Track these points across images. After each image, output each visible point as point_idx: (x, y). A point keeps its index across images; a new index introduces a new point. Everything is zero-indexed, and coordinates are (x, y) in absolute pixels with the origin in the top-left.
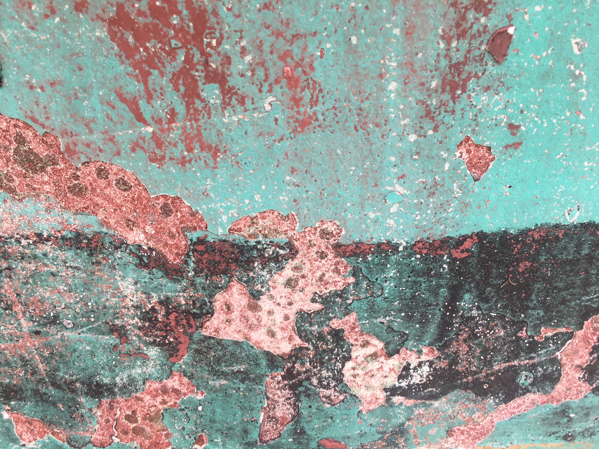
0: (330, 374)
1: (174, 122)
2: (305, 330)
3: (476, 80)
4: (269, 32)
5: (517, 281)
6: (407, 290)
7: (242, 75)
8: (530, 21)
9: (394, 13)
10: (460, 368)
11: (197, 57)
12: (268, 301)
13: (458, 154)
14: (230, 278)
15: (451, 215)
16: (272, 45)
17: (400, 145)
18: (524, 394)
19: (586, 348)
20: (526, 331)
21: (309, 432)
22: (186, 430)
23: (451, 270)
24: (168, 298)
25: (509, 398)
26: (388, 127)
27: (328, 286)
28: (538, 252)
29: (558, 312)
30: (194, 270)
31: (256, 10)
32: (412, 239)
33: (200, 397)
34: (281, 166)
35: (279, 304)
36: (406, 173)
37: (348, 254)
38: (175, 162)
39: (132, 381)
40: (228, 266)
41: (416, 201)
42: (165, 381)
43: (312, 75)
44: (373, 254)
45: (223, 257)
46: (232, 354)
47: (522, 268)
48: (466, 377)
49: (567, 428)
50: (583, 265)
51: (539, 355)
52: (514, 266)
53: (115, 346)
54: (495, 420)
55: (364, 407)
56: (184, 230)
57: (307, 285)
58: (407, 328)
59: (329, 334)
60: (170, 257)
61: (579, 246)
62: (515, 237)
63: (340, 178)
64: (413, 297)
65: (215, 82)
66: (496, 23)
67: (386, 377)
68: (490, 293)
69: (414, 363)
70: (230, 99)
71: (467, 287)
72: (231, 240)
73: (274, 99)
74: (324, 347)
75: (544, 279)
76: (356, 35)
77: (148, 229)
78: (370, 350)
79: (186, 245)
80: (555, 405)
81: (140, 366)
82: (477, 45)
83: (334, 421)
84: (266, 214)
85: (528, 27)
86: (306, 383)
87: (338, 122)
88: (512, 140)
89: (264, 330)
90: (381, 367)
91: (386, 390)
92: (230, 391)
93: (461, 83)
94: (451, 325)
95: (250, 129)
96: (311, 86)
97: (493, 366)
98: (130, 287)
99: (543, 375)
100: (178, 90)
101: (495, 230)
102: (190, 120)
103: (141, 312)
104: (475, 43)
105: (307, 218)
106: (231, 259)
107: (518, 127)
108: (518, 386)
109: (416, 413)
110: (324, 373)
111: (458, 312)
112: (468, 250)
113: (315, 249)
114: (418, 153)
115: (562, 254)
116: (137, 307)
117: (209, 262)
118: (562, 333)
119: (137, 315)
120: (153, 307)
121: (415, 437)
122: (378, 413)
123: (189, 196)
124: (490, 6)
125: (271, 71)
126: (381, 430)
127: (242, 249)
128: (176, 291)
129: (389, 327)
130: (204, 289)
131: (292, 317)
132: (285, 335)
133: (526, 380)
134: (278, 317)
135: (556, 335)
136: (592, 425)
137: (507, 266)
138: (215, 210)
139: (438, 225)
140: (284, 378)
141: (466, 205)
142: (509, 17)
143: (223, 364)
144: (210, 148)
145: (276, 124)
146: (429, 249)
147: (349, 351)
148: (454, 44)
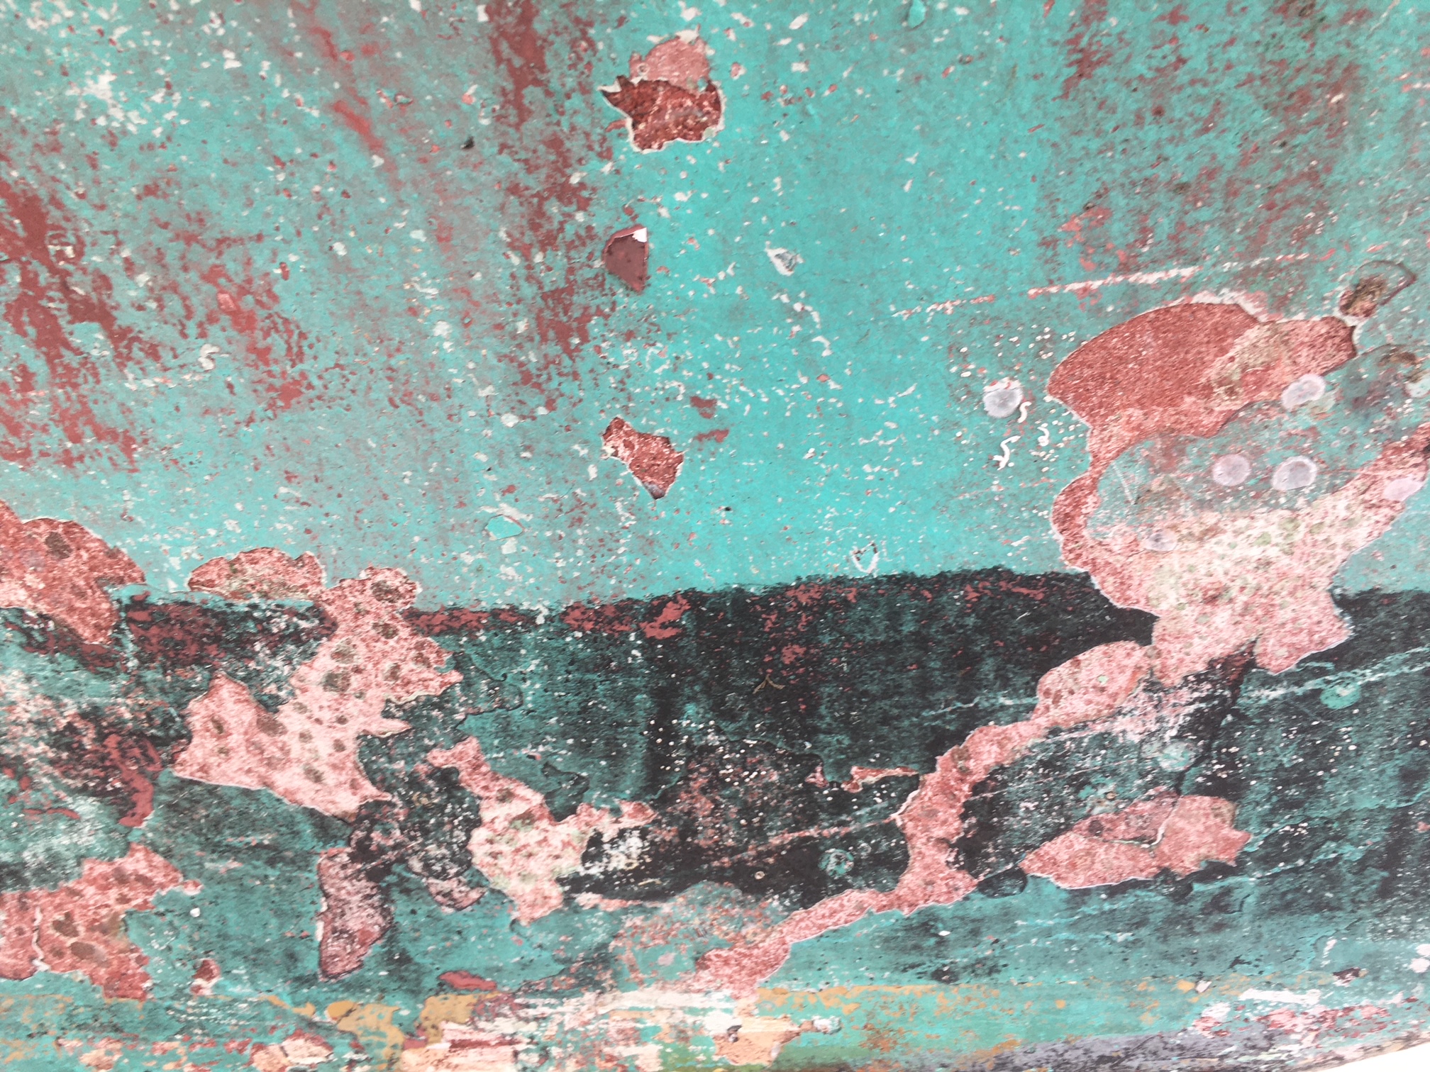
0: (444, 851)
1: (32, 389)
2: (379, 770)
3: (602, 321)
4: (169, 234)
5: (783, 680)
6: (570, 697)
7: (141, 308)
8: (673, 219)
9: (401, 204)
10: (701, 841)
11: (44, 277)
12: (296, 715)
13: (610, 451)
14: (213, 670)
15: (624, 559)
16: (183, 257)
17: (490, 433)
18: (839, 891)
19: (952, 807)
20: (822, 773)
21: (418, 959)
22: (175, 951)
23: (650, 660)
24: (96, 708)
25: (809, 898)
26: (456, 401)
27: (411, 688)
28: (813, 629)
29: (877, 738)
30: (137, 656)
31: (132, 198)
32: (559, 603)
33: (191, 891)
34: (262, 468)
35: (318, 721)
36: (515, 482)
37: (437, 629)
38: (51, 459)
39: (55, 859)
40: (202, 650)
41: (548, 534)
42: (118, 860)
43: (276, 308)
44: (487, 629)
45: (190, 633)
46: (241, 814)
47: (788, 655)
48: (719, 858)
49: (937, 956)
50: (909, 652)
51: (857, 819)
52: (771, 654)
53: (11, 795)
54: (788, 939)
55: (522, 913)
56: (101, 582)
57: (368, 686)
58: (583, 767)
59: (430, 776)
60: (86, 633)
61: (894, 617)
62: (763, 601)
63: (386, 491)
64: (585, 709)
65: (91, 320)
66: (607, 222)
67: (557, 857)
68: (735, 703)
69: (609, 832)
70: (129, 347)
71: (687, 691)
72: (197, 600)
73: (215, 349)
74: (424, 801)
75: (837, 676)
76: (341, 240)
77: (30, 579)
78: (517, 808)
79: (110, 610)
80: (906, 912)
81: (65, 832)
82: (583, 260)
83: (465, 940)
84: (257, 555)
85: (672, 228)
86: (397, 868)
87: (353, 391)
88: (706, 426)
89: (298, 769)
90: (545, 840)
91: (560, 881)
92: (248, 882)
93: (575, 325)
94: (670, 761)
95: (183, 402)
96: (281, 327)
97: (767, 838)
98: (19, 685)
99: (871, 855)
100: (25, 334)
101: (718, 589)
102: (62, 386)
103: (50, 733)
104: (579, 256)
105: (339, 563)
106: (208, 636)
107: (711, 403)
108: (824, 876)
109: (628, 924)
110: (433, 850)
111: (677, 738)
112: (673, 624)
113: (370, 620)
114: (527, 448)
115: (862, 631)
116: (39, 724)
117: (164, 642)
118: (896, 778)
119: (42, 739)
120: (70, 724)
121: (633, 968)
122: (552, 923)
123: (95, 522)
124: (585, 194)
125: (195, 301)
126: (562, 955)
127: (224, 619)
128: (109, 695)
129: (547, 765)
130: (163, 691)
131: (351, 746)
132: (343, 779)
133: (838, 864)
134: (323, 744)
135: (884, 780)
136: (988, 953)
137: (758, 653)
138: (152, 548)
139: (604, 577)
140: (354, 858)
141: (651, 542)
142: (629, 211)
143: (227, 832)
144: (112, 435)
145: (232, 392)
146: (597, 623)
147: (476, 809)
148: (538, 258)
